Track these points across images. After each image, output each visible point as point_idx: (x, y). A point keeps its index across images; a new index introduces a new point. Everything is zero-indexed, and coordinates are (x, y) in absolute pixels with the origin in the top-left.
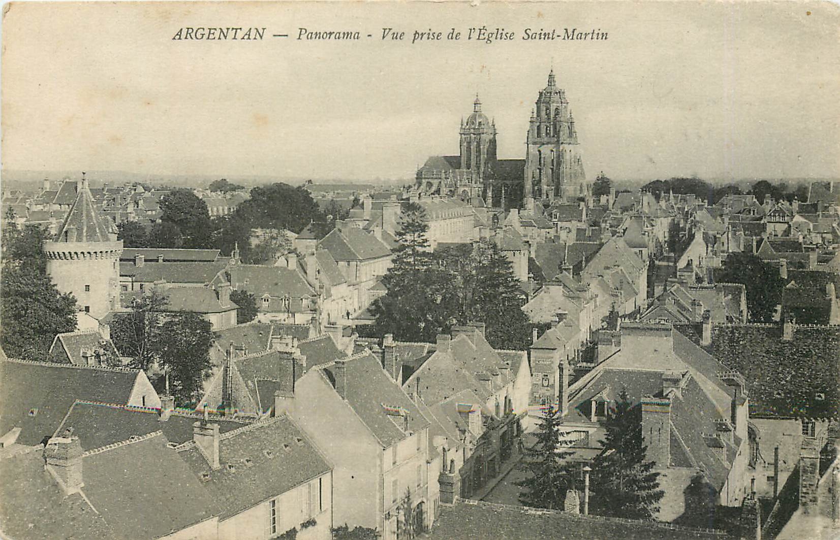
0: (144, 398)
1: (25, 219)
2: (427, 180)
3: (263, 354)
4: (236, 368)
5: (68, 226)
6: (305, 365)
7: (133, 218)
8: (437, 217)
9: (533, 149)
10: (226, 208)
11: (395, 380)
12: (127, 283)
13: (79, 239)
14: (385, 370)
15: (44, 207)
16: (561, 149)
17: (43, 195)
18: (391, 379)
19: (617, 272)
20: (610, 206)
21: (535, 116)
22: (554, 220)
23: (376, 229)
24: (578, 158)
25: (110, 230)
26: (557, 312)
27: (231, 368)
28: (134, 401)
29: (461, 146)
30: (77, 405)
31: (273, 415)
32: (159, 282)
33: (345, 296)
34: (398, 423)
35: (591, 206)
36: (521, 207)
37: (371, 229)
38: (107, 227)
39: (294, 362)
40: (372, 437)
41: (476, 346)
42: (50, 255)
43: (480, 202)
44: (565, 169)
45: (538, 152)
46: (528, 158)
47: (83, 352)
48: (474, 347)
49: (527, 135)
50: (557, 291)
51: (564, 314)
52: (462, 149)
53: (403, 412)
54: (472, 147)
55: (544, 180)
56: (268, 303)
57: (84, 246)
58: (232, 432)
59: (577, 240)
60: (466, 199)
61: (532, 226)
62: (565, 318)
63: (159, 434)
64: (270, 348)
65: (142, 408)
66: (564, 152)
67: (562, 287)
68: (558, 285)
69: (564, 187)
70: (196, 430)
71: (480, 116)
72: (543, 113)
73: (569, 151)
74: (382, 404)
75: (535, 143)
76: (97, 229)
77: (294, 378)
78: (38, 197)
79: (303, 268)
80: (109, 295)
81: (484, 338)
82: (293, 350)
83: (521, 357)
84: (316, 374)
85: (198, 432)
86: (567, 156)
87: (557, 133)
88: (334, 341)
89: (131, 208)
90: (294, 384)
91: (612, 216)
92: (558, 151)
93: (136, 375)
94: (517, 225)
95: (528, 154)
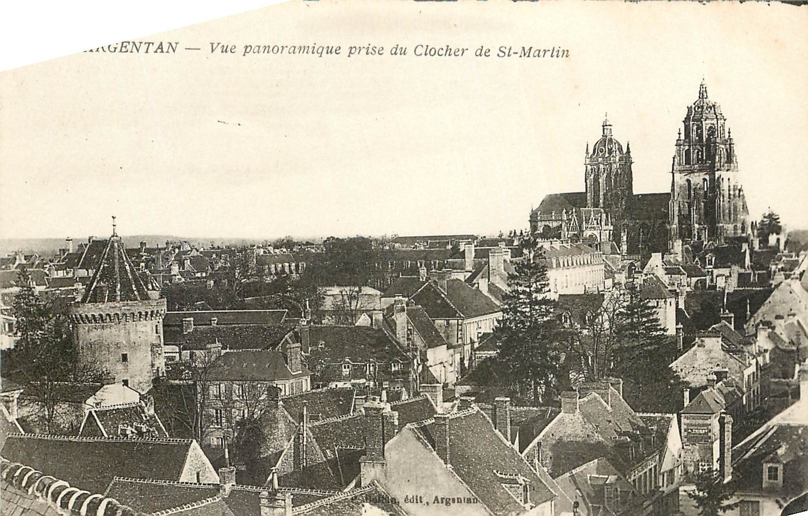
0: (198, 474)
1: (45, 287)
2: (543, 223)
3: (344, 418)
4: (311, 434)
5: (97, 283)
6: (396, 423)
7: (178, 279)
8: (558, 265)
9: (681, 179)
10: (294, 264)
11: (510, 443)
12: (174, 355)
13: (112, 299)
14: (497, 430)
15: (67, 273)
16: (717, 176)
17: (65, 259)
18: (505, 441)
19: (793, 323)
20: (782, 247)
21: (683, 137)
22: (708, 267)
23: (481, 281)
24: (739, 188)
25: (150, 287)
26: (714, 370)
27: (305, 435)
28: (187, 476)
29: (586, 179)
30: (115, 484)
31: (358, 485)
32: (213, 345)
33: (444, 361)
34: (516, 494)
35: (757, 247)
36: (665, 250)
37: (475, 281)
38: (146, 285)
39: (383, 419)
40: (483, 510)
41: (611, 406)
42: (76, 318)
43: (612, 247)
44: (723, 203)
45: (687, 183)
46: (673, 190)
47: (122, 430)
48: (609, 408)
49: (672, 162)
50: (714, 344)
51: (724, 372)
52: (588, 183)
53: (521, 479)
54: (600, 180)
55: (695, 216)
56: (348, 370)
57: (119, 307)
58: (308, 506)
59: (738, 287)
60: (593, 244)
61: (679, 273)
62: (726, 377)
63: (217, 500)
64: (354, 411)
65: (195, 484)
66: (721, 180)
67: (720, 339)
68: (715, 337)
69: (721, 225)
70: (264, 501)
71: (611, 140)
72: (694, 135)
73: (728, 178)
74: (495, 471)
75: (681, 172)
76: (134, 286)
77: (383, 439)
78: (59, 262)
79: (390, 327)
80: (153, 365)
81: (621, 397)
82: (382, 405)
83: (669, 420)
84: (411, 434)
85: (267, 504)
86: (725, 186)
87: (711, 157)
88: (433, 403)
89: (175, 269)
90: (384, 447)
91: (784, 258)
92: (713, 180)
93: (188, 446)
94: (660, 273)
95: (673, 185)
